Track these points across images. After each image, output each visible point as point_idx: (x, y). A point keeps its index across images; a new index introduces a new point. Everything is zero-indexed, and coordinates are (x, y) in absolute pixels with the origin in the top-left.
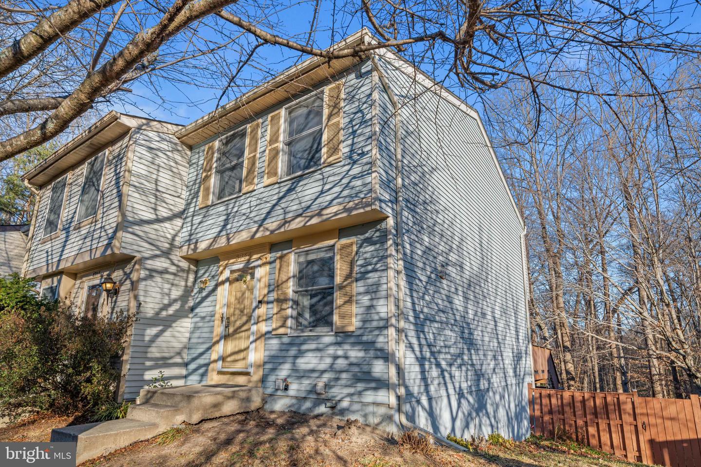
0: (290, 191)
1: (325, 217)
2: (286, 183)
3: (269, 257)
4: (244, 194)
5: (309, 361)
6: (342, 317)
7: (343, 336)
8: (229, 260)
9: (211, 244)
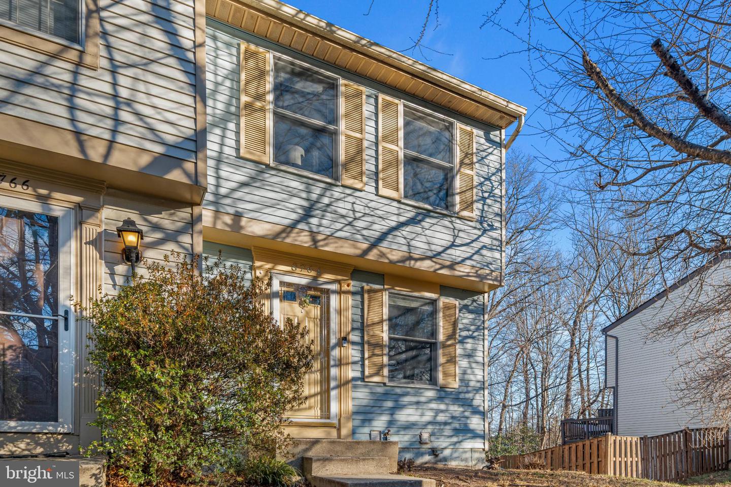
0: (412, 221)
1: (457, 273)
2: (408, 208)
3: (354, 285)
4: (343, 186)
5: (407, 415)
6: (446, 375)
7: (443, 394)
8: (276, 264)
9: (278, 235)
